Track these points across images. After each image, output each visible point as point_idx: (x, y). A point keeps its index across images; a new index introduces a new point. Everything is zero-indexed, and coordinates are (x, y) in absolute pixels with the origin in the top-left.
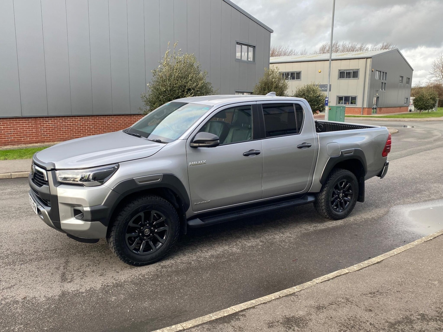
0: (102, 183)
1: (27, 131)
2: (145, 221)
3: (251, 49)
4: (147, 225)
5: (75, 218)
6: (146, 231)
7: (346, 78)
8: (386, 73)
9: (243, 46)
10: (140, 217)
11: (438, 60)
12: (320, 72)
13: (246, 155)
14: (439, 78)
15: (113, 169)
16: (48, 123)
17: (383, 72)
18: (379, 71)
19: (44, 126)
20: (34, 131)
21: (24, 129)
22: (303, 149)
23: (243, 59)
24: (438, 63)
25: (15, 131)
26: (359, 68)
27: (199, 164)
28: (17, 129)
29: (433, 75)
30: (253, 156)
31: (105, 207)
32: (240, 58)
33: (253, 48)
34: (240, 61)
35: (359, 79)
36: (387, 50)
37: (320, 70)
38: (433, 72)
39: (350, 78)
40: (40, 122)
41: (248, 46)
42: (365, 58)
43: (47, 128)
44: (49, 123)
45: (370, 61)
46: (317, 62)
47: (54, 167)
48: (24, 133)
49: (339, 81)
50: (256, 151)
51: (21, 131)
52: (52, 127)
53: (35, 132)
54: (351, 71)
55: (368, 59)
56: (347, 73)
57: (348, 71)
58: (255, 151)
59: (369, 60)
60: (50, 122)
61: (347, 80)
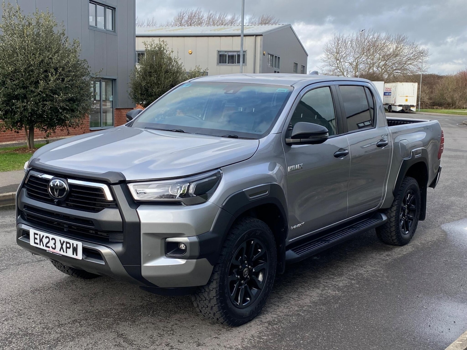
0: (206, 199)
3: (109, 12)
4: (246, 262)
5: (165, 257)
7: (228, 63)
8: (279, 58)
9: (98, 5)
11: (331, 42)
12: (191, 53)
14: (333, 68)
15: (215, 177)
17: (276, 57)
18: (271, 55)
23: (99, 26)
24: (331, 47)
26: (246, 49)
27: (297, 170)
29: (326, 63)
31: (214, 235)
32: (94, 25)
33: (112, 10)
34: (94, 29)
35: (246, 66)
36: (277, 26)
37: (190, 51)
38: (326, 59)
39: (234, 64)
41: (106, 6)
42: (253, 35)
45: (261, 40)
46: (185, 38)
47: (124, 179)
49: (218, 67)
54: (235, 54)
55: (257, 37)
56: (229, 56)
57: (230, 54)
59: (259, 38)
61: (230, 66)
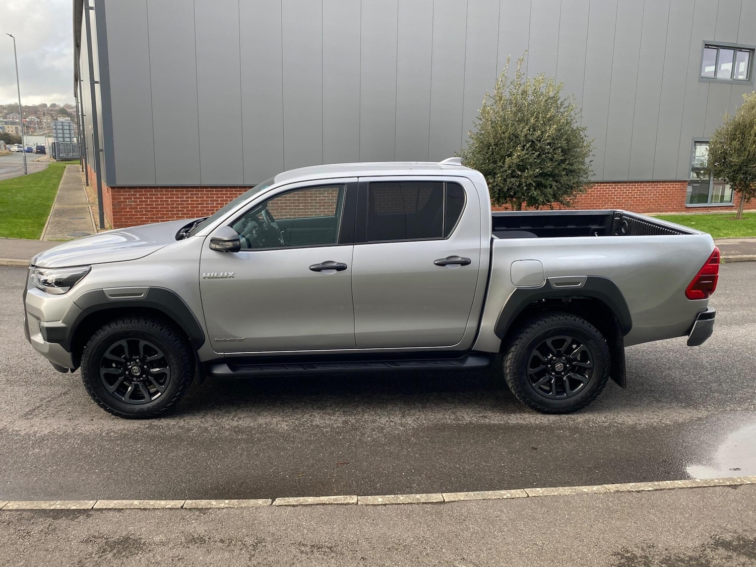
0: (66, 291)
1: (291, 206)
2: (131, 354)
3: (743, 55)
4: (137, 360)
6: (135, 369)
9: (721, 50)
10: (121, 347)
13: (317, 269)
16: (322, 195)
19: (317, 200)
20: (301, 207)
21: (287, 203)
22: (449, 267)
23: (720, 76)
25: (273, 206)
27: (219, 278)
28: (278, 203)
30: (331, 272)
31: (65, 326)
33: (750, 52)
34: (713, 80)
40: (311, 194)
41: (736, 49)
43: (320, 203)
44: (323, 197)
47: (34, 263)
48: (287, 209)
50: (338, 263)
51: (282, 206)
52: (329, 203)
53: (302, 209)
58: (335, 264)
60: (326, 195)
